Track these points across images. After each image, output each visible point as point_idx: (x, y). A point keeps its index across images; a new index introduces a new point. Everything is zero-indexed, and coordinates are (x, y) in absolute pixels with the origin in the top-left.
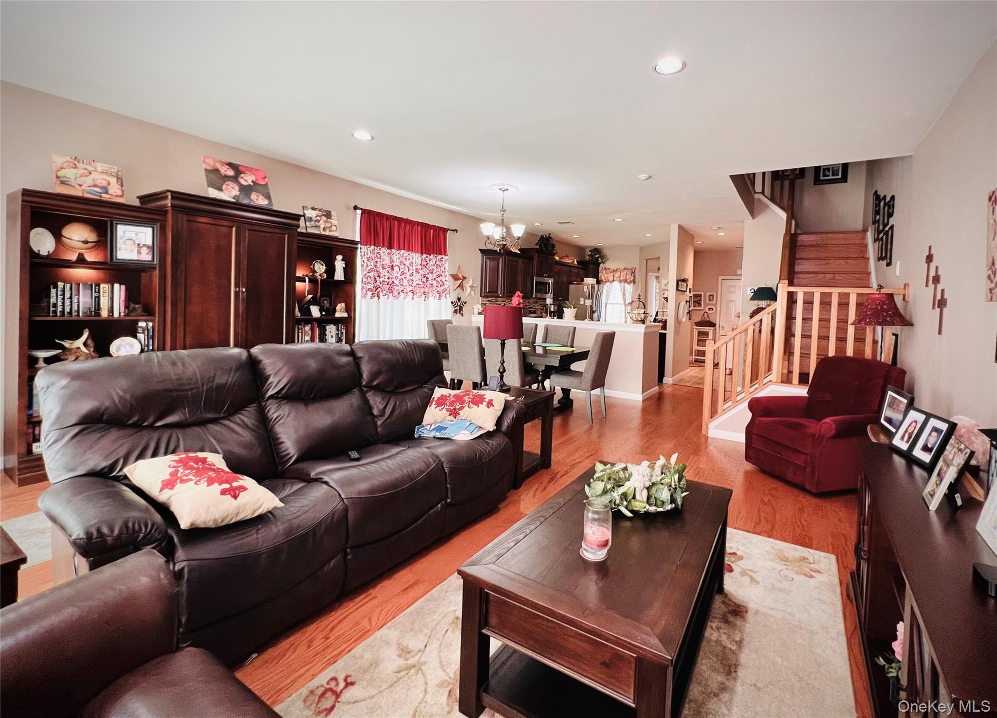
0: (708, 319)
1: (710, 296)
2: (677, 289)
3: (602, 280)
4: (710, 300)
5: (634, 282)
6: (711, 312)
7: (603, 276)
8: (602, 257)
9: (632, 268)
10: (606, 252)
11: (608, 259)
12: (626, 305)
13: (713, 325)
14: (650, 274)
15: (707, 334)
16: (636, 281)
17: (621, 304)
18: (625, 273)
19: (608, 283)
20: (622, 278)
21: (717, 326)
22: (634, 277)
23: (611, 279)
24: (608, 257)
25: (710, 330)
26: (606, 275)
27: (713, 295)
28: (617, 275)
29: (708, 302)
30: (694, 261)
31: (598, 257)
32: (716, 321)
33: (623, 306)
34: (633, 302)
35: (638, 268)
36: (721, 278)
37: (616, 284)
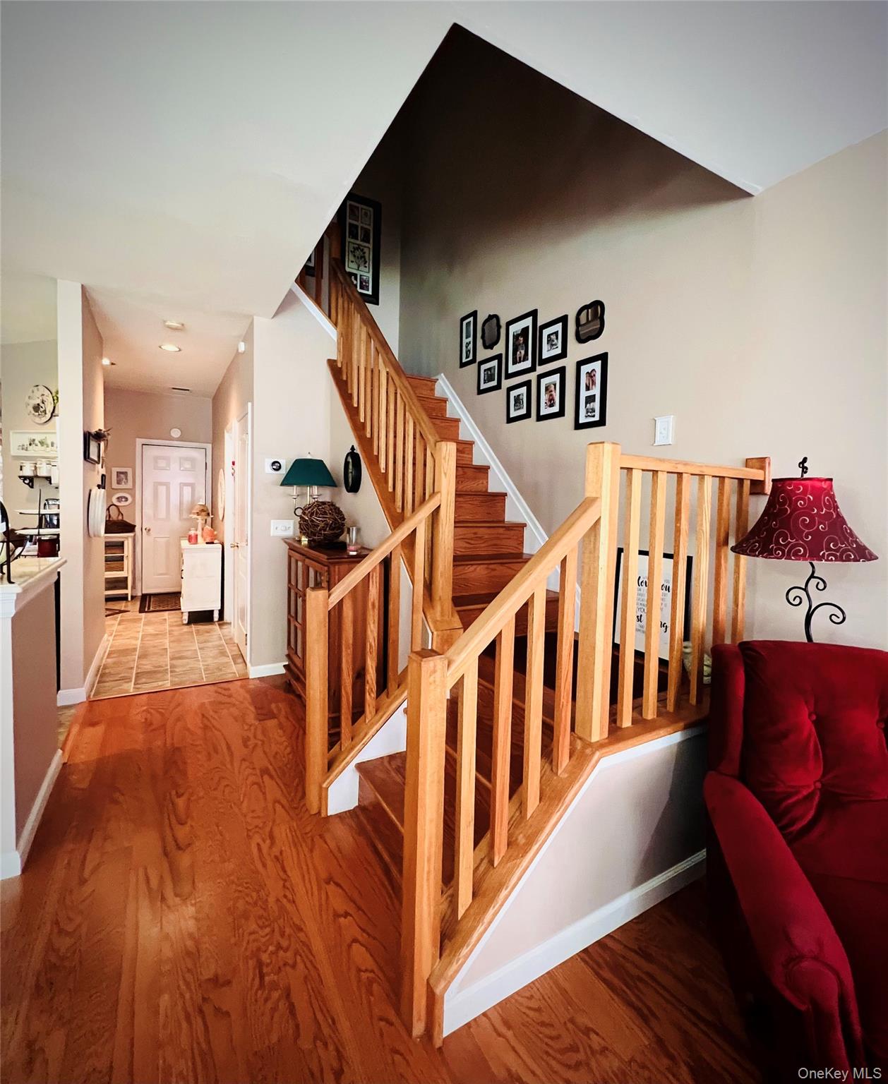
0: (120, 518)
1: (118, 473)
2: (86, 456)
4: (119, 482)
6: (123, 504)
13: (130, 528)
15: (120, 546)
21: (137, 529)
25: (127, 538)
27: (125, 473)
29: (115, 485)
30: (105, 397)
32: (134, 520)
36: (139, 441)
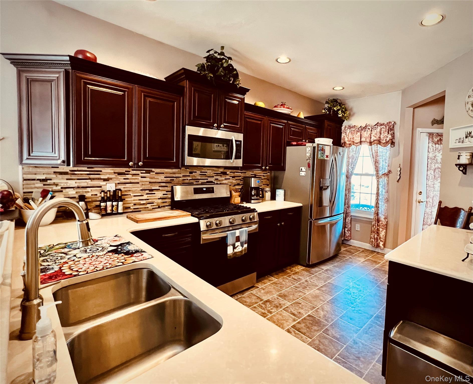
3: (345, 143)
5: (393, 143)
7: (346, 136)
8: (345, 110)
9: (390, 122)
10: (351, 104)
11: (354, 114)
12: (378, 177)
14: (419, 130)
16: (396, 141)
17: (372, 175)
18: (378, 130)
19: (353, 146)
20: (373, 138)
22: (393, 135)
23: (357, 140)
24: (355, 110)
26: (350, 136)
28: (366, 134)
31: (339, 110)
33: (374, 177)
34: (390, 172)
35: (398, 123)
37: (365, 147)
